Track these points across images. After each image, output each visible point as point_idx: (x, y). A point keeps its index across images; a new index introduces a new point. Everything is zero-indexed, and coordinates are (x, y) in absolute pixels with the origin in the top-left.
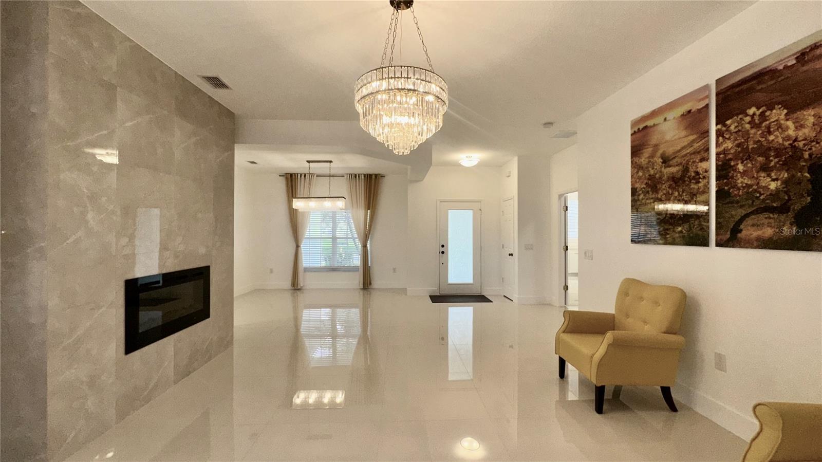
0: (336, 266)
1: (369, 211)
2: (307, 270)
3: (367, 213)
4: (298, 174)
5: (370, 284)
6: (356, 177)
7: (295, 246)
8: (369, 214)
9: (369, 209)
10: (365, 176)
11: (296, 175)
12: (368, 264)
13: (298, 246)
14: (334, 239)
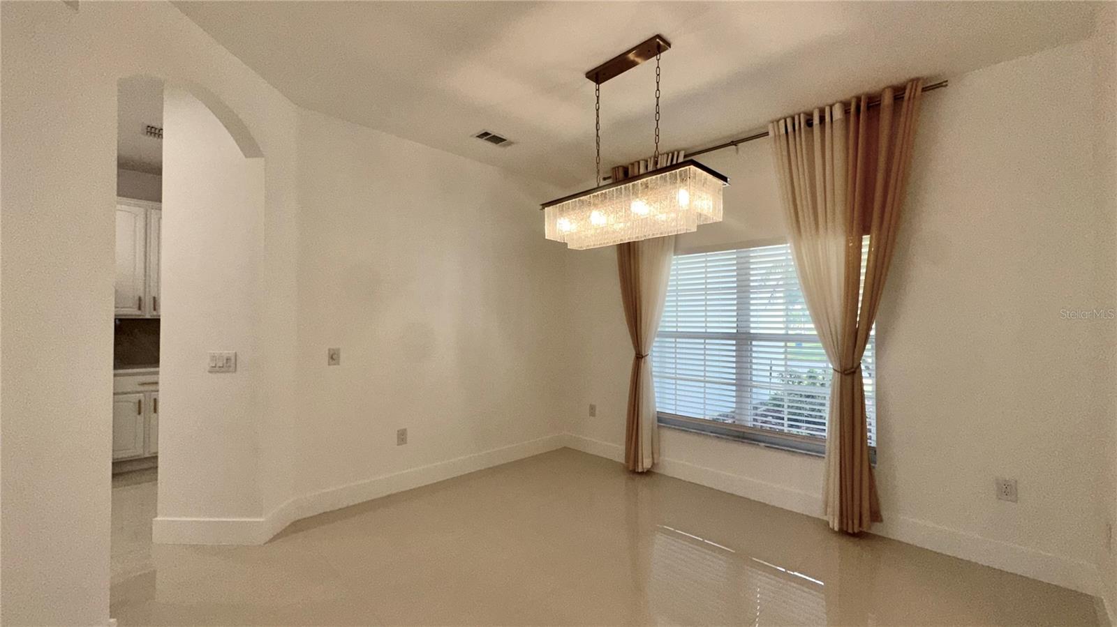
0: (750, 424)
1: (866, 241)
2: (664, 421)
3: (860, 247)
4: (639, 162)
5: (876, 516)
6: (809, 123)
7: (633, 354)
8: (865, 250)
9: (866, 230)
10: (846, 112)
11: (636, 165)
12: (863, 438)
13: (639, 357)
14: (743, 339)
